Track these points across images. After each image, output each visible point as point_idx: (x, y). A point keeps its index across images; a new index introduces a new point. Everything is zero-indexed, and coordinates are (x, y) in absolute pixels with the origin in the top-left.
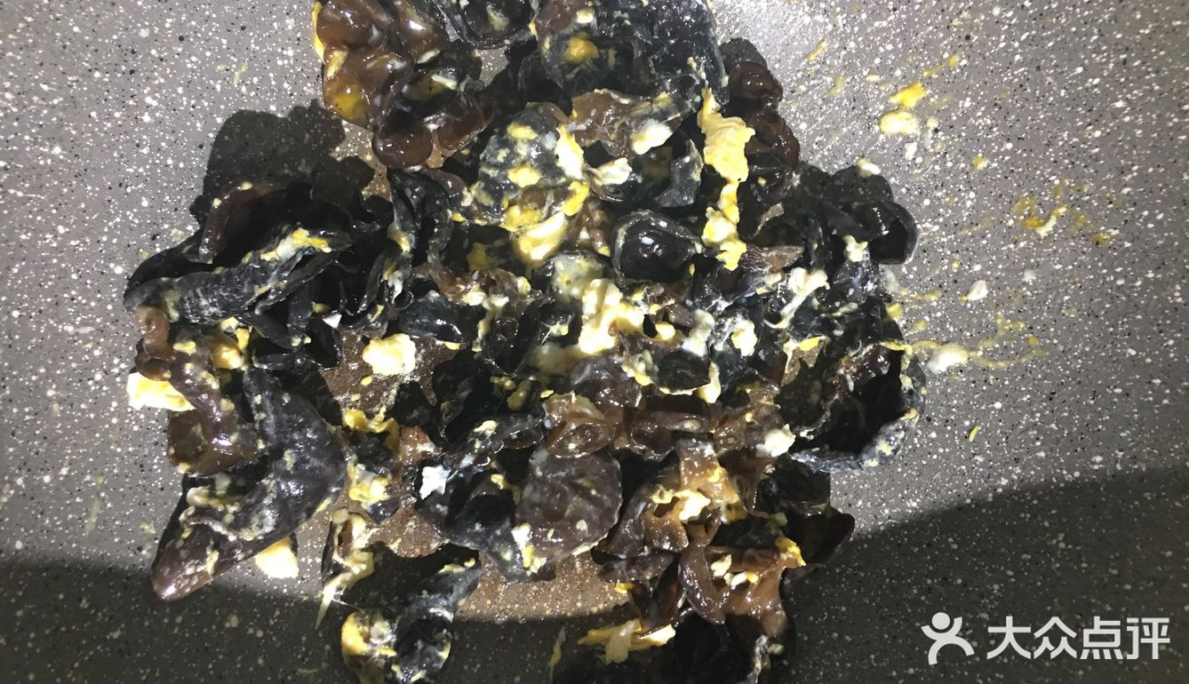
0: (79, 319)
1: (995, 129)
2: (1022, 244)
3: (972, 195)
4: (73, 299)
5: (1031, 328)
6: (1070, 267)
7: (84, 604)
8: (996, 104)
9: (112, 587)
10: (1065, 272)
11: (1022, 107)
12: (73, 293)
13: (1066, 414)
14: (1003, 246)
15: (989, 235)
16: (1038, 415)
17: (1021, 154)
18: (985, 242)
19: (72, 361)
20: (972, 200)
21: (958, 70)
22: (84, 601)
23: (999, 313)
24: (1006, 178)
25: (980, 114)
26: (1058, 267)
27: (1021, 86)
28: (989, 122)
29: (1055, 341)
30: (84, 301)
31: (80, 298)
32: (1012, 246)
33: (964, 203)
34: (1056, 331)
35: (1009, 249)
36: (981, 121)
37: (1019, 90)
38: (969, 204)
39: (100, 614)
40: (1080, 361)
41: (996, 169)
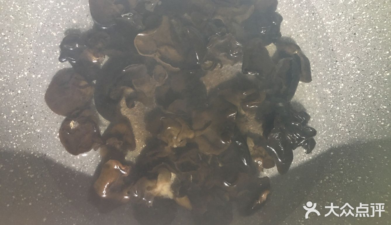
0: (58, 32)
1: (355, 65)
2: (354, 104)
3: (343, 85)
4: (59, 26)
5: (350, 132)
6: (368, 115)
7: (32, 118)
8: (358, 58)
9: (42, 116)
10: (365, 116)
11: (366, 60)
12: (59, 24)
13: (353, 161)
14: (348, 103)
15: (344, 99)
16: (344, 159)
17: (362, 75)
18: (342, 101)
19: (52, 44)
20: (342, 86)
21: (349, 44)
22: (32, 117)
23: (341, 124)
24: (355, 82)
25: (352, 59)
26: (364, 114)
27: (368, 53)
28: (354, 63)
29: (356, 138)
30: (61, 28)
31: (61, 26)
32: (351, 104)
33: (339, 87)
34: (357, 134)
35: (350, 105)
36: (352, 62)
37: (367, 55)
38: (341, 87)
39: (36, 123)
40: (362, 146)
41: (352, 78)
